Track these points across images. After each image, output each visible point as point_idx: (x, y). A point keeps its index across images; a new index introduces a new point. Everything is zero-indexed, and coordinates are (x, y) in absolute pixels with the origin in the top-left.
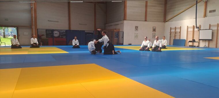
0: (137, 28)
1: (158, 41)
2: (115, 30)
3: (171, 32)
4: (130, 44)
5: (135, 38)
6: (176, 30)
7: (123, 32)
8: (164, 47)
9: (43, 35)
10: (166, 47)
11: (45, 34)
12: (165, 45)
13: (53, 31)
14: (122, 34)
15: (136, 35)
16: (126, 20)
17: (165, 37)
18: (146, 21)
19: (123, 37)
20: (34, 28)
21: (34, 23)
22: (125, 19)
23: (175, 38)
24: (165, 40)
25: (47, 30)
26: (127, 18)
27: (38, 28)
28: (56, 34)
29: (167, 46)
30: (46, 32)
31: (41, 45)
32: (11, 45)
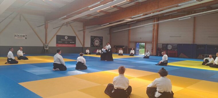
20: (154, 43)
21: (155, 39)
27: (158, 43)
28: (170, 47)
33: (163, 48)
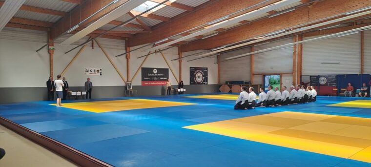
11: (309, 81)
13: (319, 77)
20: (297, 75)
21: (296, 69)
25: (311, 77)
28: (323, 81)
33: (312, 82)
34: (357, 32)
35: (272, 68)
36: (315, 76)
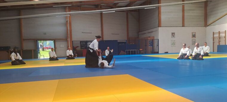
0: (173, 34)
1: (198, 49)
2: (149, 38)
3: (213, 37)
4: (167, 53)
5: (172, 46)
6: (221, 35)
7: (158, 40)
8: (206, 54)
9: (78, 47)
10: (209, 55)
11: (79, 45)
12: (208, 52)
13: (86, 42)
14: (157, 42)
15: (172, 43)
16: (161, 27)
17: (206, 44)
18: (183, 26)
19: (158, 45)
20: (69, 40)
21: (69, 36)
22: (159, 26)
23: (219, 43)
24: (207, 47)
25: (81, 42)
26: (162, 25)
27: (73, 40)
29: (210, 53)
30: (80, 43)
31: (76, 56)
32: (49, 57)
33: (81, 46)
34: (114, 11)
35: (45, 34)
36: (84, 42)
